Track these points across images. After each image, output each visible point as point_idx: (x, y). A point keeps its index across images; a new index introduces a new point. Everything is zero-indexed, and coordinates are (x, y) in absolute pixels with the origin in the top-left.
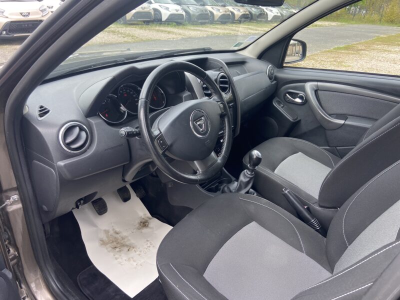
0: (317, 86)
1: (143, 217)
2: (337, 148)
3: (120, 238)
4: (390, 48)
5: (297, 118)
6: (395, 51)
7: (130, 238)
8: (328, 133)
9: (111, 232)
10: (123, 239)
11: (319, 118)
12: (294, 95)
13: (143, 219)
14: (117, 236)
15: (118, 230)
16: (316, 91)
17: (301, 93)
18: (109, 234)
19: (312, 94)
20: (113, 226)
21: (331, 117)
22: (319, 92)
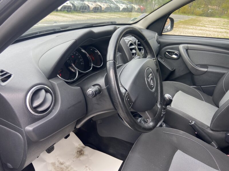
0: (188, 47)
1: (78, 147)
2: (202, 87)
3: (64, 167)
4: (188, 27)
5: (173, 68)
6: (191, 28)
7: (72, 166)
8: (196, 77)
9: (57, 164)
10: (67, 168)
11: (190, 67)
12: (171, 53)
13: (79, 148)
14: (63, 166)
15: (61, 161)
16: (187, 50)
17: (176, 52)
18: (56, 165)
19: (184, 52)
20: (58, 159)
21: (198, 66)
22: (189, 51)
